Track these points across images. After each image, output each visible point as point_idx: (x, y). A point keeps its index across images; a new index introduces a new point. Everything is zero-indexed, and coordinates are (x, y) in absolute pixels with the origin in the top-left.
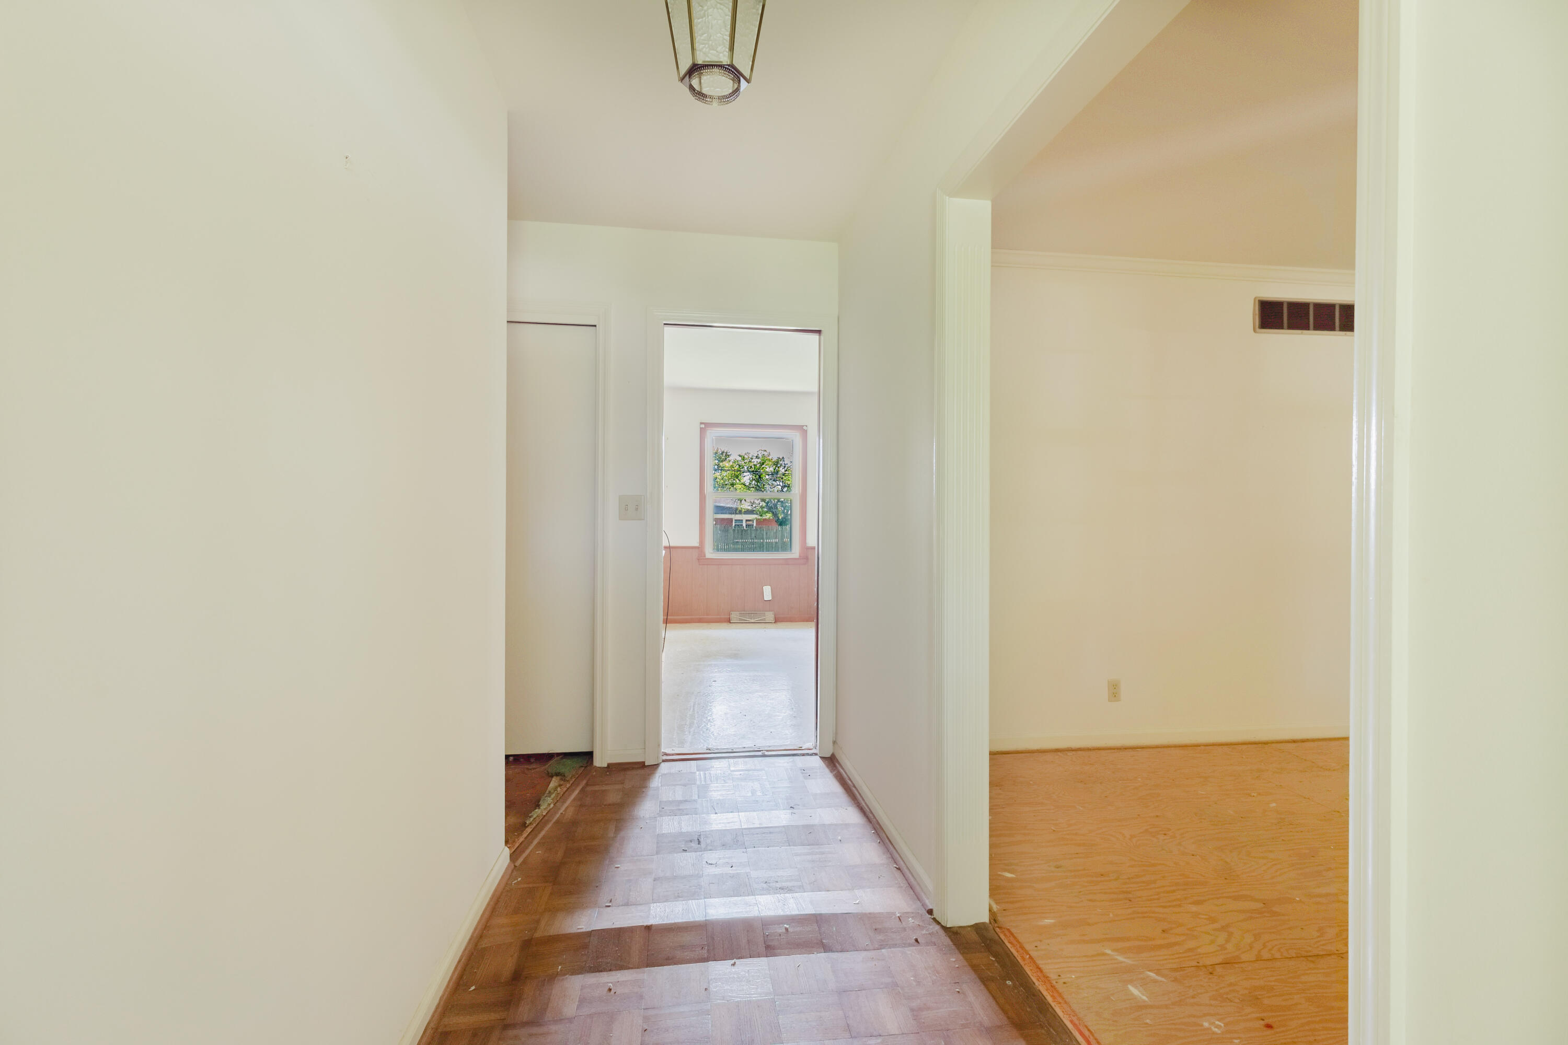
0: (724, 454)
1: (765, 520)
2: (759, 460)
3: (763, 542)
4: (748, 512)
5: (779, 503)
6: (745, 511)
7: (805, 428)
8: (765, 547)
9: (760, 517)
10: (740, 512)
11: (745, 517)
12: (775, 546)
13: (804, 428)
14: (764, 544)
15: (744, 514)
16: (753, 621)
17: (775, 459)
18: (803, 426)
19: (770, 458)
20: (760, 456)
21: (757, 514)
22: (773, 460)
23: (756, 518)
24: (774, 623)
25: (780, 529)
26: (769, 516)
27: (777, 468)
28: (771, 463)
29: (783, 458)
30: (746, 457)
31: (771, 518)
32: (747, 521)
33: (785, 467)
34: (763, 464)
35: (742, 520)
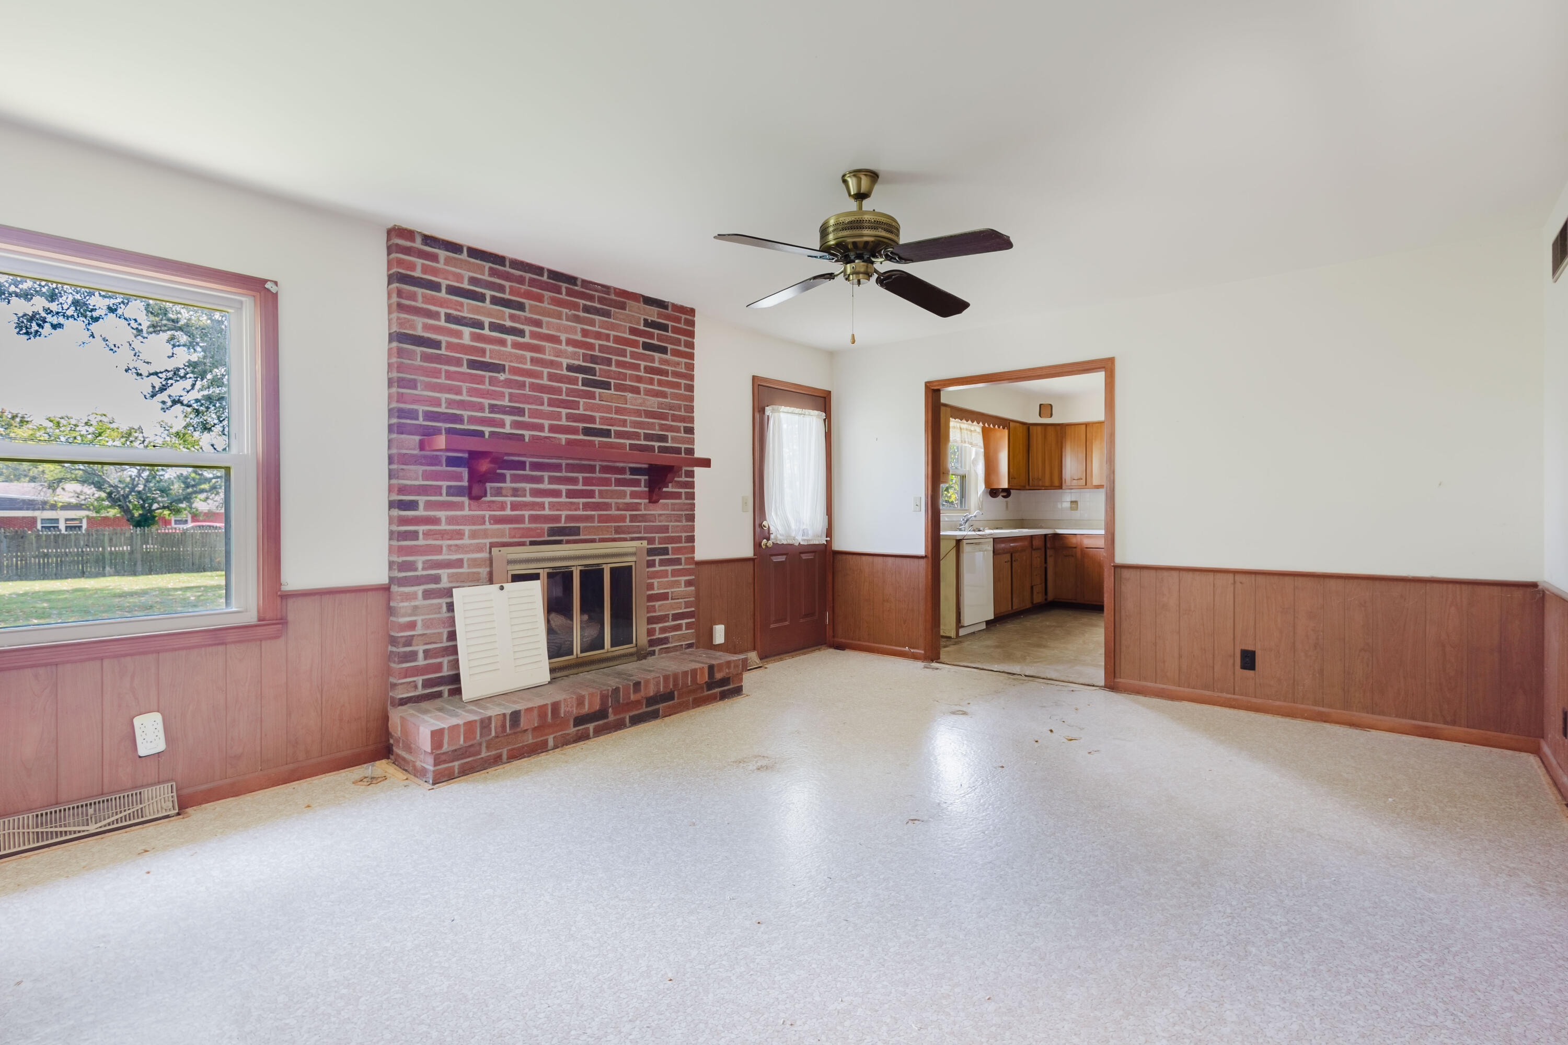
0: (18, 420)
1: (106, 519)
2: (91, 429)
3: (103, 554)
4: (67, 507)
5: (133, 493)
6: (62, 506)
7: (268, 285)
8: (107, 562)
9: (94, 515)
10: (53, 507)
11: (62, 515)
12: (130, 559)
13: (266, 286)
14: (107, 556)
15: (61, 510)
16: (92, 828)
17: (124, 428)
18: (266, 281)
19: (114, 426)
20: (94, 422)
21: (89, 510)
22: (120, 430)
23: (88, 517)
24: (178, 814)
25: (138, 532)
26: (113, 512)
27: (128, 443)
28: (116, 434)
29: (140, 428)
30: (63, 422)
31: (119, 515)
32: (67, 520)
33: (144, 441)
34: (100, 435)
35: (58, 520)
